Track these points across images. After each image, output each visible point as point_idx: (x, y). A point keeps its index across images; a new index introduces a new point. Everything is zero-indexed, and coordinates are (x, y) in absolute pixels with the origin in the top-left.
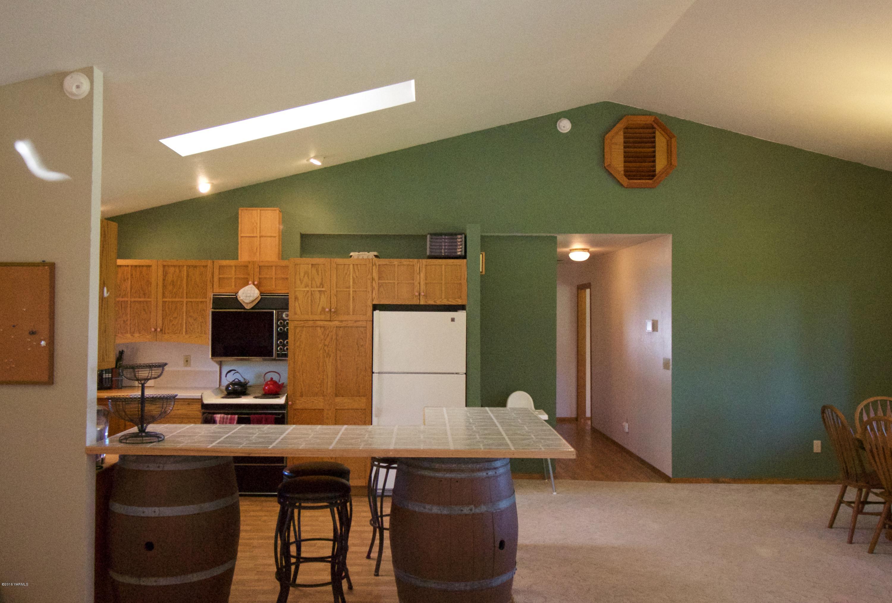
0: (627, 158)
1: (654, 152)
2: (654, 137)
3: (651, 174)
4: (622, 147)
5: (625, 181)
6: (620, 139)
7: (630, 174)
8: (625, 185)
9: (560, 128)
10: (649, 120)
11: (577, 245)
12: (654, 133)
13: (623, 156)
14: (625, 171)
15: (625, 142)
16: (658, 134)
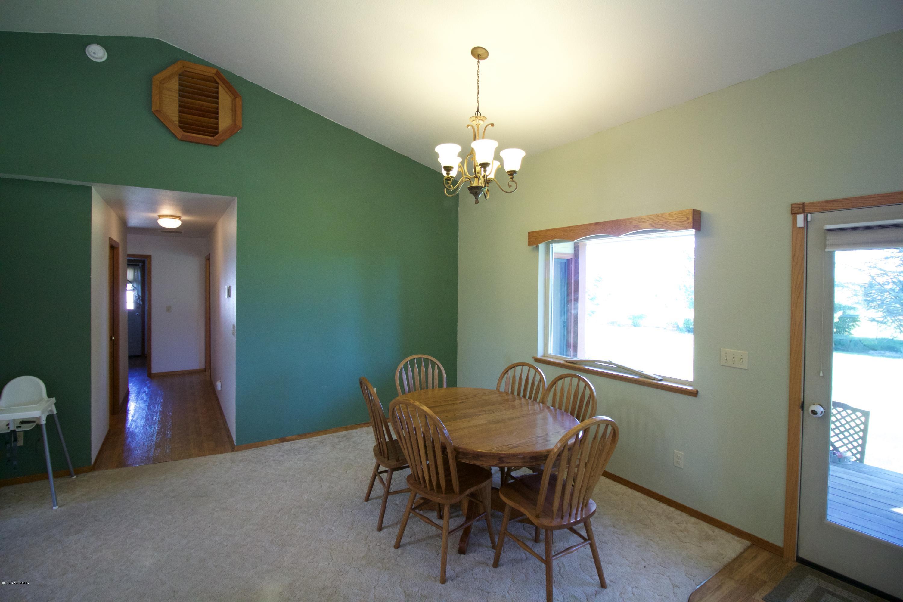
0: (183, 108)
1: (217, 108)
2: (217, 93)
3: (213, 131)
4: (177, 95)
5: (180, 133)
6: (174, 84)
7: (185, 126)
8: (180, 137)
9: (89, 54)
10: (211, 73)
11: (166, 210)
12: (217, 88)
13: (178, 105)
14: (180, 122)
15: (180, 90)
16: (220, 89)
